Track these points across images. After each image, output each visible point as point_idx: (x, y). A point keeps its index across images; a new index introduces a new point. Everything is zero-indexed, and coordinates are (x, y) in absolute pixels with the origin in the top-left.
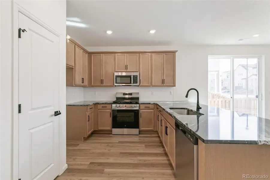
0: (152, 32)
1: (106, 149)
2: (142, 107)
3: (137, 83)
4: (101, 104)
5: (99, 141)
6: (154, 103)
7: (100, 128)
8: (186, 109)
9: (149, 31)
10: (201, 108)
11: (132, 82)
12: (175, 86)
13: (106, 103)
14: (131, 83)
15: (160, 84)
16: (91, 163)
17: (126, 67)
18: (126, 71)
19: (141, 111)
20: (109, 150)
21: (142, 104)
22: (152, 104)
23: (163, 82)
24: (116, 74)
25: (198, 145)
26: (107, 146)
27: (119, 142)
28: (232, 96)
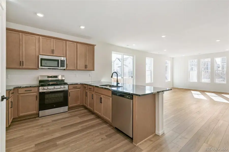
0: (82, 27)
1: (43, 130)
2: (71, 87)
3: (64, 67)
4: (23, 88)
5: (29, 126)
6: (81, 84)
7: (21, 114)
8: (109, 85)
9: (80, 26)
10: (119, 84)
11: (60, 66)
12: (94, 70)
13: (30, 86)
14: (58, 66)
15: (84, 69)
16: (36, 145)
17: (53, 51)
18: (52, 55)
19: (70, 91)
20: (47, 129)
21: (70, 84)
22: (80, 84)
23: (86, 67)
24: (41, 57)
25: (133, 99)
26: (41, 128)
27: (53, 121)
28: (123, 77)
